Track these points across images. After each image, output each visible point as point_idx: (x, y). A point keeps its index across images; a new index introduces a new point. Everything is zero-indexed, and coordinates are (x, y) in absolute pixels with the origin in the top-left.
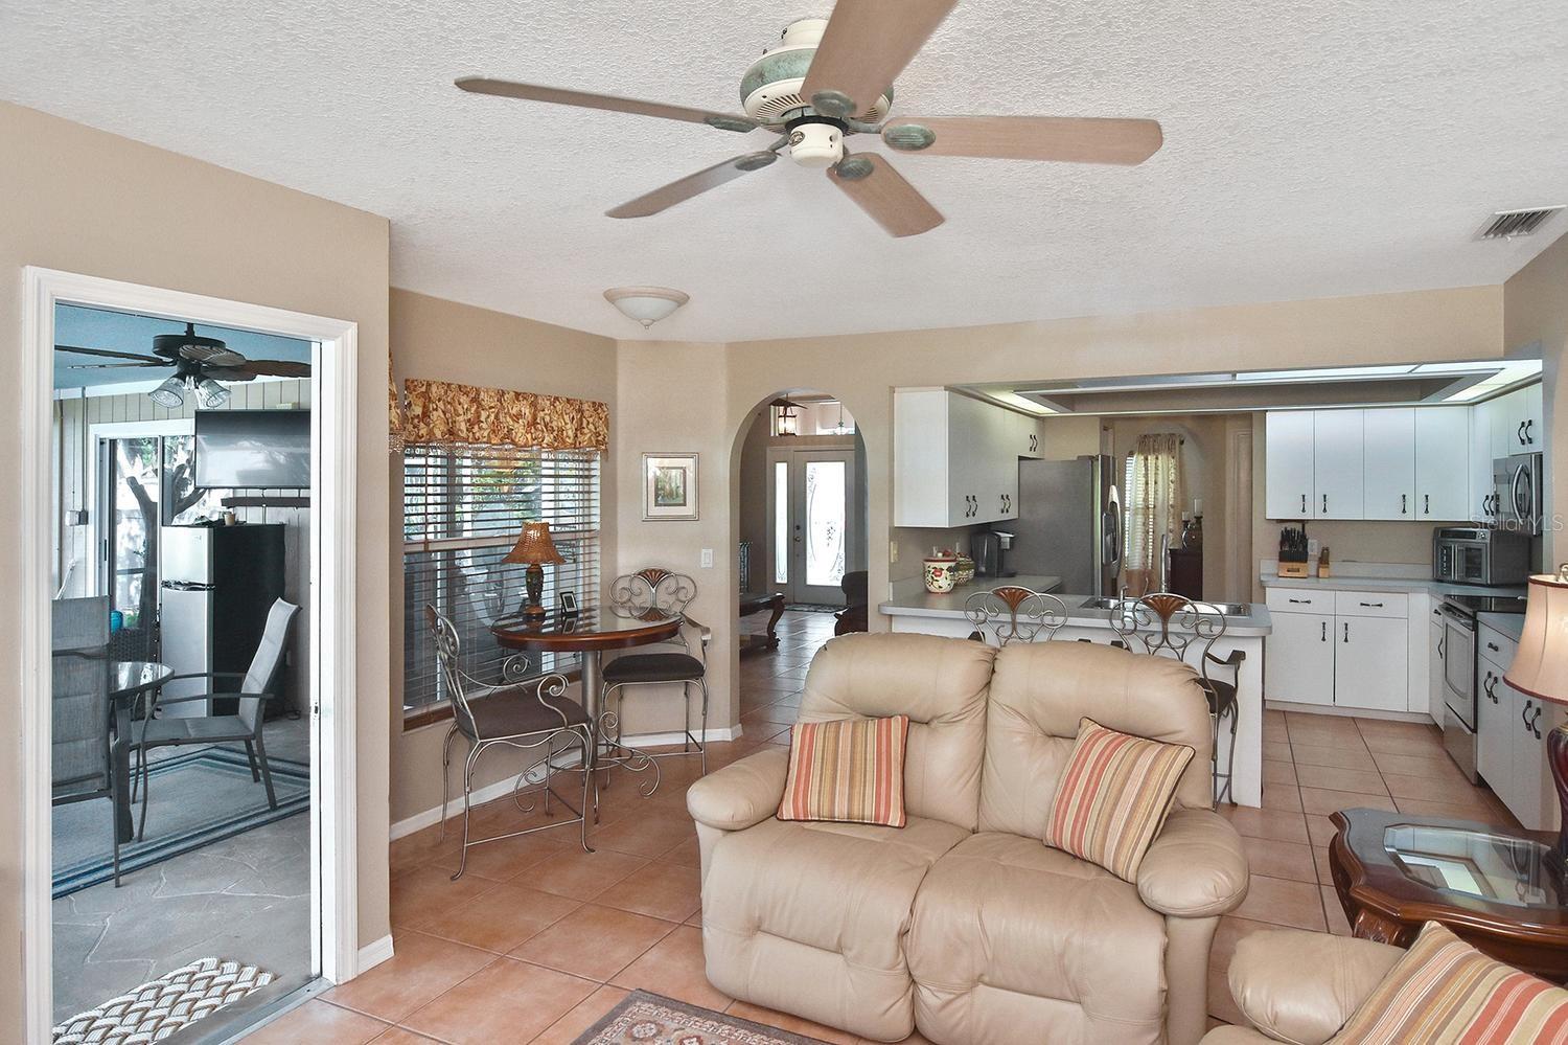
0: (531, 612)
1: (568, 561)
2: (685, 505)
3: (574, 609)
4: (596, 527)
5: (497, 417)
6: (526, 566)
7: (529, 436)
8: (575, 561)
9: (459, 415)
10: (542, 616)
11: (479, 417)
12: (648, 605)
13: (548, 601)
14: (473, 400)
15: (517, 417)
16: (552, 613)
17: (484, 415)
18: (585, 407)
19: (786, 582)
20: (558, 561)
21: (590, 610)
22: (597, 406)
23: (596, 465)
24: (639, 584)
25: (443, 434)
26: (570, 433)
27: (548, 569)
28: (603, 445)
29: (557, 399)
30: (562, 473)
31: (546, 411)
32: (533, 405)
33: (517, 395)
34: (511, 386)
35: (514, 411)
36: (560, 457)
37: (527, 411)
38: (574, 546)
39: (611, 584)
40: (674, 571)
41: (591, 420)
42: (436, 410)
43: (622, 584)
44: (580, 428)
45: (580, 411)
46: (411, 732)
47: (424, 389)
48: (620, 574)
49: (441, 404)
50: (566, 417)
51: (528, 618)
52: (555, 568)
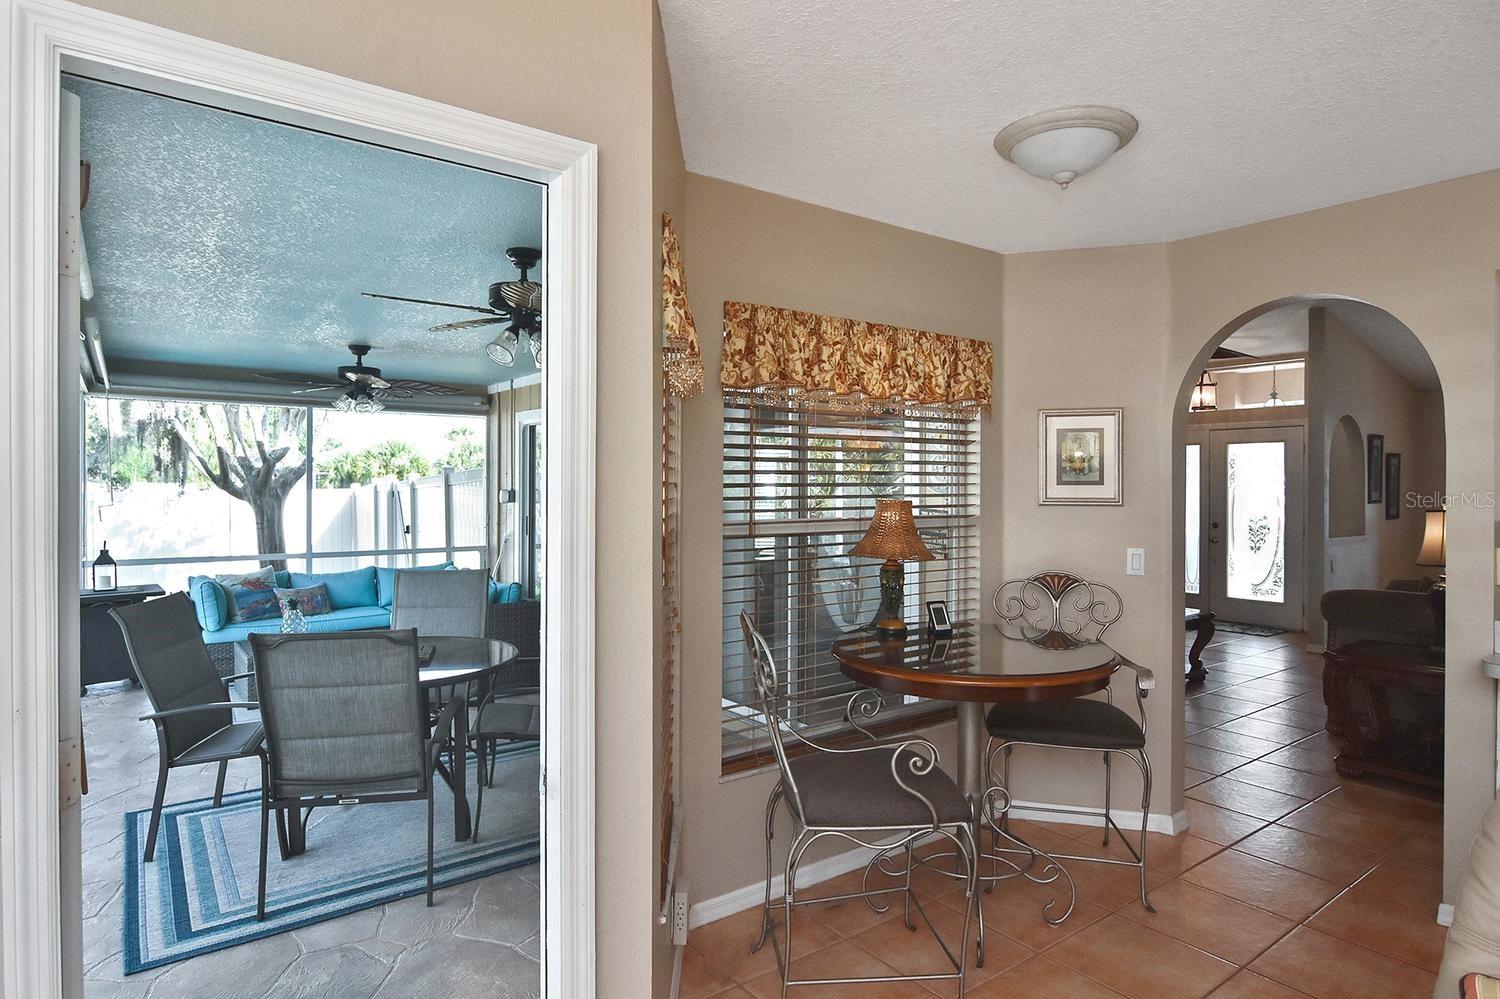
0: (887, 629)
1: (938, 557)
2: (1101, 482)
3: (947, 627)
4: (975, 511)
5: (843, 357)
6: (884, 561)
7: (886, 384)
8: (946, 557)
9: (793, 352)
10: (902, 633)
11: (819, 355)
12: (1047, 626)
13: (912, 612)
14: (812, 333)
15: (870, 357)
16: (916, 627)
17: (826, 352)
18: (961, 346)
19: (1197, 592)
20: (925, 556)
21: (965, 624)
22: (976, 345)
23: (975, 427)
24: (1033, 596)
25: (772, 375)
26: (941, 381)
27: (911, 567)
28: (984, 399)
29: (923, 334)
30: (929, 436)
31: (910, 351)
32: (892, 341)
33: (870, 327)
34: (863, 317)
35: (866, 350)
36: (930, 414)
37: (883, 349)
38: (944, 537)
39: (994, 591)
40: (1087, 579)
41: (968, 364)
42: (763, 343)
43: (1009, 592)
44: (954, 375)
45: (954, 351)
46: (732, 777)
47: (747, 315)
48: (1008, 576)
49: (770, 337)
50: (936, 360)
51: (883, 635)
52: (920, 566)
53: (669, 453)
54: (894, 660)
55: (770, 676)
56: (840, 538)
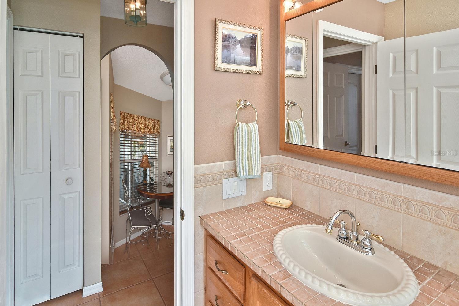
1: (152, 167)
3: (153, 183)
4: (157, 157)
5: (138, 124)
6: (144, 168)
7: (144, 129)
8: (153, 168)
9: (130, 123)
10: (147, 184)
11: (134, 123)
12: (168, 182)
13: (148, 180)
14: (133, 119)
15: (142, 124)
16: (149, 183)
17: (135, 122)
18: (155, 121)
20: (150, 167)
21: (156, 182)
22: (158, 121)
23: (157, 139)
24: (166, 176)
25: (127, 128)
26: (152, 129)
27: (148, 169)
28: (159, 132)
29: (150, 119)
30: (151, 141)
31: (148, 122)
32: (145, 120)
33: (142, 117)
34: (141, 115)
35: (141, 122)
36: (151, 136)
37: (144, 122)
38: (153, 163)
39: (160, 175)
41: (156, 125)
42: (126, 121)
43: (163, 175)
44: (154, 128)
45: (154, 122)
46: (122, 215)
47: (123, 115)
48: (162, 172)
49: (127, 119)
50: (151, 124)
51: (144, 184)
52: (149, 169)
53: (112, 145)
54: (145, 190)
55: (127, 194)
56: (137, 163)
